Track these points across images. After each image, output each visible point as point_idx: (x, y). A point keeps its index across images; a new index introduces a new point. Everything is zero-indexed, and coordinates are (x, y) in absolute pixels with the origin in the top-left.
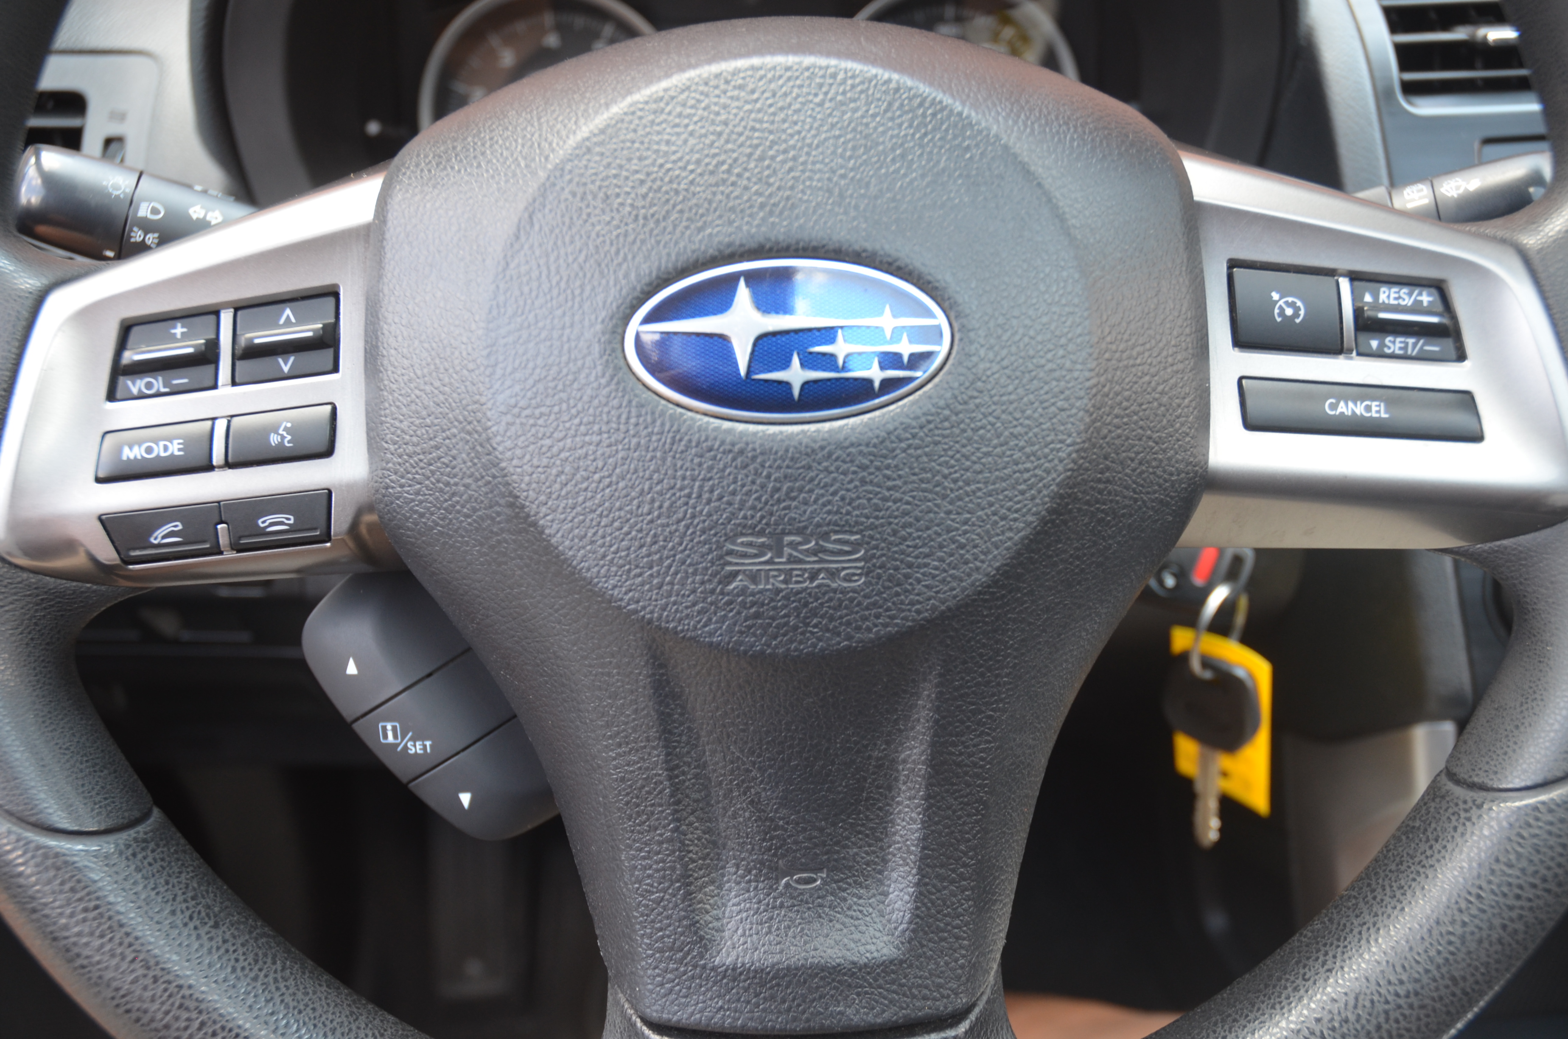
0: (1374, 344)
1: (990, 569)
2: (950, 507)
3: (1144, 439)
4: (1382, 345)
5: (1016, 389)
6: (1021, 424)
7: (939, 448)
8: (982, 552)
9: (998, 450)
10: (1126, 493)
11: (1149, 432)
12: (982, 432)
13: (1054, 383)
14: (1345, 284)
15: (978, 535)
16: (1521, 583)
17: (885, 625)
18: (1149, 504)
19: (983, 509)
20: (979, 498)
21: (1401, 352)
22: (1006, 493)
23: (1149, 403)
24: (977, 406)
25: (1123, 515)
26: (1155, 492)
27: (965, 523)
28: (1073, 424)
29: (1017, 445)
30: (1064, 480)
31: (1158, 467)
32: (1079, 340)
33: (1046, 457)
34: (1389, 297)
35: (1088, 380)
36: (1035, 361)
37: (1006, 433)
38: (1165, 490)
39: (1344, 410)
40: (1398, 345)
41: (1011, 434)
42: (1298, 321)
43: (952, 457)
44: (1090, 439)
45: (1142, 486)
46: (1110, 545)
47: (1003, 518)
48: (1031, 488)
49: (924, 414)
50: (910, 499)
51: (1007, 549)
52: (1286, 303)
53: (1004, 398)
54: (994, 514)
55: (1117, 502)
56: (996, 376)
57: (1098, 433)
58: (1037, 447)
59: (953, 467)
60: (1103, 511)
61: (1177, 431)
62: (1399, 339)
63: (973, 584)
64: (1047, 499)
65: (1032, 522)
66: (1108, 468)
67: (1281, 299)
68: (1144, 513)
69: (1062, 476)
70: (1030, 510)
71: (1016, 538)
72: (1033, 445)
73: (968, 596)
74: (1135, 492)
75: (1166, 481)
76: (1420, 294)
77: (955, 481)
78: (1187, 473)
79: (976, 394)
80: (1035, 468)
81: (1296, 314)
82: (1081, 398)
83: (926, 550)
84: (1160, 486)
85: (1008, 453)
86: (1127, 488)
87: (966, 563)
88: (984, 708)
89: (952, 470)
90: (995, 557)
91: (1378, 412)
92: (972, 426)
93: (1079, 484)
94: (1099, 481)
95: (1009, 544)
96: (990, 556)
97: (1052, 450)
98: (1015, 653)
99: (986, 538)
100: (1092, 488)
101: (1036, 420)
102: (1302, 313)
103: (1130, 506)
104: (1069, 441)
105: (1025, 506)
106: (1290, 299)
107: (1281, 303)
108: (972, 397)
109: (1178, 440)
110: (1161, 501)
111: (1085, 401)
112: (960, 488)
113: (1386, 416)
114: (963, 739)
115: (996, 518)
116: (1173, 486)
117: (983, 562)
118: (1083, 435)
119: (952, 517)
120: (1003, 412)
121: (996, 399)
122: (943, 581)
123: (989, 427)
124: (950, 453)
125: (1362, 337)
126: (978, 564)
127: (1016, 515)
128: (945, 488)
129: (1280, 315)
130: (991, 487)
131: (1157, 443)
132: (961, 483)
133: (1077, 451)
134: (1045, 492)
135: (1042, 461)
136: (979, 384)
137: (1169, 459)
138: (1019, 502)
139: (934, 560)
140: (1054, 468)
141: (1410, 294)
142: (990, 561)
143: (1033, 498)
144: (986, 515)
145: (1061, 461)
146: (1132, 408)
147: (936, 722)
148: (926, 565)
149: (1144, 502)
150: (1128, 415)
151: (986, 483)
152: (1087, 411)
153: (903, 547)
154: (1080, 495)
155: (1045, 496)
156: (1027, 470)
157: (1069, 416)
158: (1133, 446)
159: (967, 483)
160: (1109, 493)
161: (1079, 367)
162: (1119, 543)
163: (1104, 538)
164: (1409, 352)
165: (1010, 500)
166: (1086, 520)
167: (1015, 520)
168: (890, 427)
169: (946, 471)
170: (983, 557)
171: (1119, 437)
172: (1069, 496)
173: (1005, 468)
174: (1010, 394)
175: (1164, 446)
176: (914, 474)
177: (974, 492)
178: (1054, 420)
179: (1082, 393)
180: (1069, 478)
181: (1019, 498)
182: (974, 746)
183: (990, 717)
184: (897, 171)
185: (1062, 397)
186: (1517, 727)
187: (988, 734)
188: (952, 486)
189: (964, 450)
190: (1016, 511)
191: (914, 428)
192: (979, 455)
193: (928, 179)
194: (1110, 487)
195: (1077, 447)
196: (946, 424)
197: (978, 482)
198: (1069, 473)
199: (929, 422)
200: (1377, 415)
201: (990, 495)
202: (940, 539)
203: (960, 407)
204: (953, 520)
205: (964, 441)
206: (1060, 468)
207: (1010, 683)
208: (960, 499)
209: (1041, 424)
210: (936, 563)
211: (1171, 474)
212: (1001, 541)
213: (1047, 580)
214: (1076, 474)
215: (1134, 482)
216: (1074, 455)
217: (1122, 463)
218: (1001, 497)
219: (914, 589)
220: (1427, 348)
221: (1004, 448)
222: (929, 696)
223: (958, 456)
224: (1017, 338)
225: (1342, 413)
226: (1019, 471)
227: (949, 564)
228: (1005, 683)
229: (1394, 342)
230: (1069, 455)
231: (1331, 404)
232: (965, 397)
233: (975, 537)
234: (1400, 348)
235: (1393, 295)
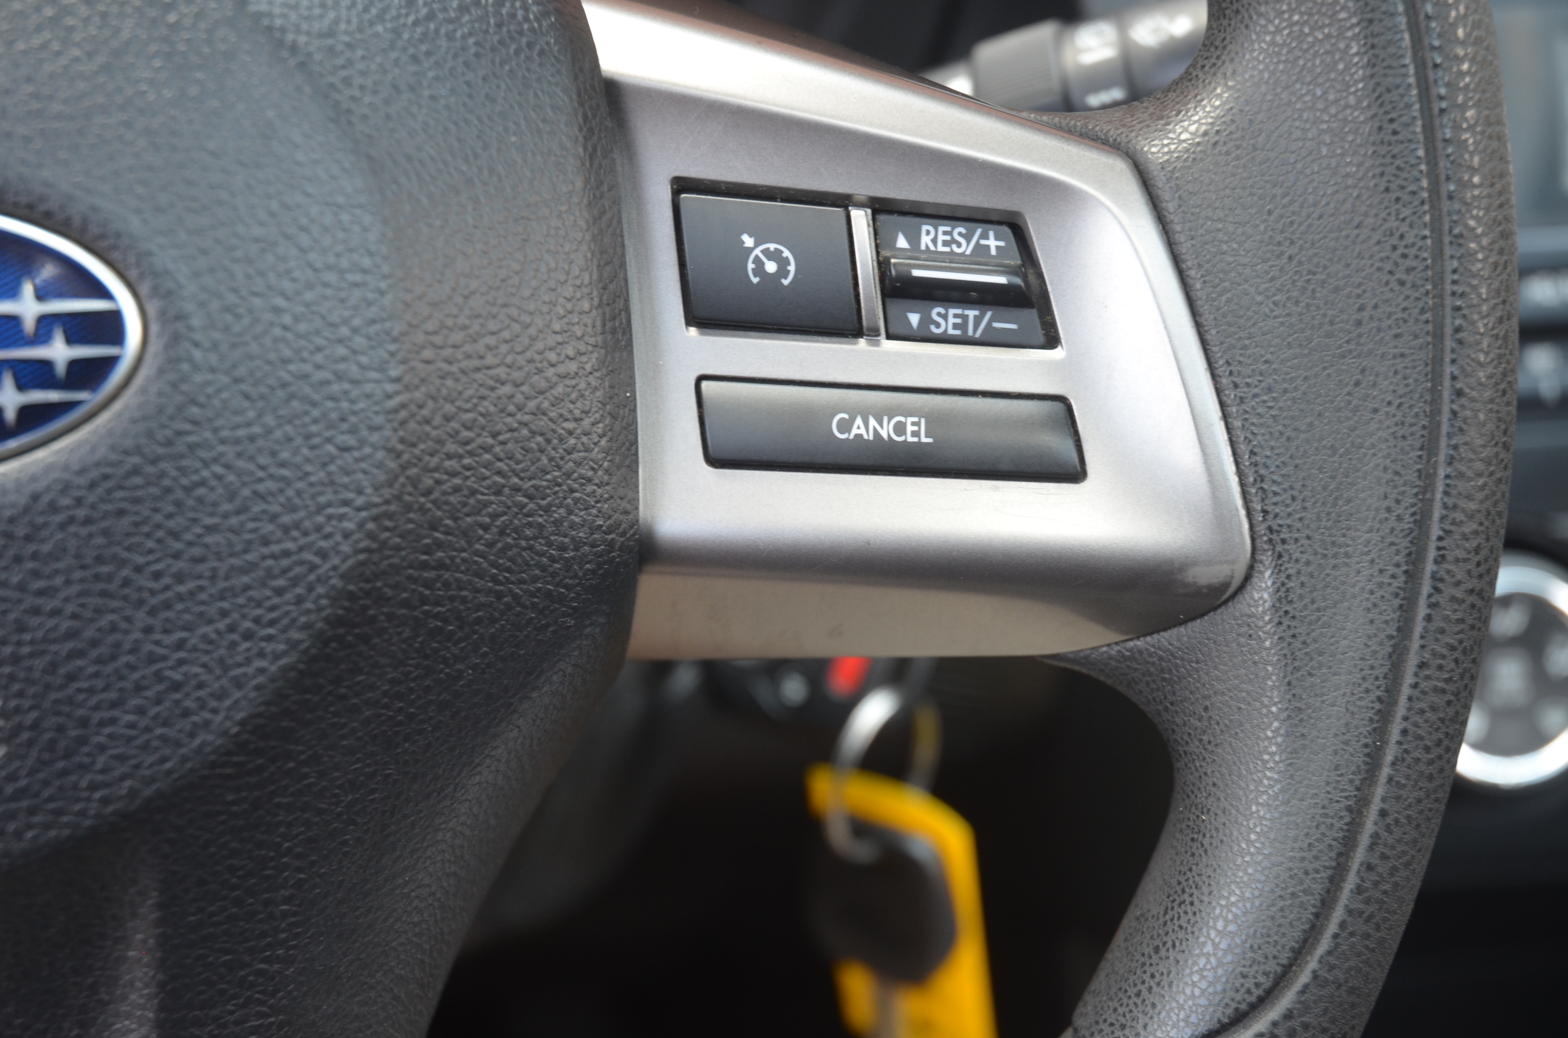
0: (914, 319)
1: (228, 724)
2: (150, 621)
3: (507, 491)
4: (926, 321)
5: (260, 415)
6: (271, 477)
7: (125, 522)
8: (212, 695)
9: (234, 521)
10: (479, 583)
11: (516, 480)
12: (201, 491)
13: (330, 404)
14: (860, 219)
15: (204, 665)
16: (1166, 709)
17: (47, 827)
18: (525, 600)
19: (210, 622)
20: (203, 603)
21: (958, 332)
22: (251, 593)
23: (512, 430)
24: (192, 447)
25: (478, 621)
26: (535, 580)
27: (180, 645)
28: (365, 472)
29: (264, 512)
30: (352, 568)
31: (535, 538)
32: (372, 330)
33: (318, 528)
34: (934, 241)
35: (389, 397)
36: (292, 367)
37: (246, 492)
38: (554, 575)
39: (862, 431)
40: (952, 320)
41: (256, 493)
42: (786, 282)
43: (148, 535)
44: (398, 498)
45: (509, 570)
46: (460, 672)
47: (248, 636)
48: (295, 582)
49: (98, 464)
50: (78, 610)
51: (258, 688)
52: (766, 252)
53: (241, 433)
54: (232, 629)
55: (464, 600)
56: (225, 395)
57: (415, 486)
58: (302, 514)
59: (151, 551)
60: (436, 616)
61: (568, 475)
62: (952, 311)
63: (199, 750)
64: (324, 602)
65: (299, 642)
66: (439, 545)
67: (757, 245)
68: (518, 615)
69: (350, 562)
70: (294, 621)
71: (273, 668)
72: (294, 509)
73: (192, 770)
74: (495, 579)
75: (553, 560)
76: (984, 236)
77: (157, 576)
78: (593, 546)
79: (187, 427)
80: (301, 549)
81: (782, 271)
82: (378, 428)
83: (112, 695)
84: (543, 569)
85: (251, 525)
86: (480, 575)
87: (186, 713)
88: (248, 959)
89: (151, 558)
90: (236, 702)
91: (915, 434)
92: (185, 481)
93: (384, 573)
94: (424, 566)
95: (261, 679)
96: (227, 703)
97: (330, 518)
98: (298, 863)
99: (218, 672)
100: (410, 578)
101: (298, 467)
102: (792, 268)
103: (490, 605)
104: (360, 501)
105: (287, 613)
106: (772, 246)
107: (757, 252)
108: (179, 433)
109: (572, 491)
110: (549, 594)
111: (387, 433)
112: (167, 588)
113: (930, 440)
114: (215, 1012)
115: (234, 637)
116: (568, 568)
117: (215, 711)
118: (387, 493)
119: (157, 636)
120: (239, 455)
121: (225, 433)
122: (145, 747)
123: (214, 483)
124: (145, 529)
125: (895, 307)
126: (207, 715)
127: (271, 631)
128: (140, 589)
129: (756, 273)
130: (222, 585)
131: (531, 498)
132: (166, 580)
133: (375, 519)
134: (320, 590)
135: (312, 537)
136: (195, 411)
137: (557, 523)
138: (272, 609)
139: (127, 712)
140: (335, 548)
141: (968, 238)
142: (229, 709)
143: (299, 600)
144: (218, 632)
145: (347, 535)
146: (480, 440)
147: (162, 985)
148: (113, 721)
149: (515, 597)
150: (471, 454)
151: (213, 578)
152: (390, 450)
153: (70, 691)
154: (389, 592)
155: (320, 597)
156: (286, 554)
157: (357, 460)
158: (487, 504)
159: (180, 578)
160: (447, 585)
161: (374, 375)
162: (475, 667)
163: (445, 661)
164: (970, 332)
165: (259, 605)
166: (407, 633)
167: (269, 638)
168: (39, 486)
169: (140, 560)
170: (213, 704)
171: (457, 490)
172: (367, 594)
173: (246, 551)
174: (249, 424)
175: (543, 503)
176: (83, 567)
177: (192, 594)
178: (332, 468)
179: (379, 420)
180: (362, 564)
181: (276, 601)
182: (237, 1023)
183: (261, 973)
184: (44, 46)
185: (344, 426)
186: (1157, 949)
187: (261, 1003)
188: (152, 584)
189: (171, 524)
190: (272, 623)
191: (79, 487)
192: (198, 530)
193: (100, 59)
194: (447, 575)
195: (375, 511)
196: (138, 480)
197: (200, 577)
198: (362, 557)
199: (106, 477)
200: (915, 439)
201: (222, 599)
202: (136, 676)
203: (161, 451)
204: (157, 643)
205: (170, 509)
206: (346, 548)
207: (295, 914)
208: (167, 605)
209: (307, 474)
210: (131, 718)
211: (563, 548)
212: (245, 674)
213: (343, 737)
214: (376, 557)
215: (493, 565)
216: (371, 526)
217: (465, 534)
218: (241, 600)
219: (93, 763)
220: (996, 325)
221: (242, 517)
222: (144, 941)
223: (160, 534)
224: (259, 329)
225: (859, 436)
226: (273, 556)
227: (155, 717)
228: (285, 915)
229: (945, 317)
230: (361, 525)
231: (841, 420)
232: (168, 433)
233: (197, 670)
234: (956, 326)
235: (941, 238)
